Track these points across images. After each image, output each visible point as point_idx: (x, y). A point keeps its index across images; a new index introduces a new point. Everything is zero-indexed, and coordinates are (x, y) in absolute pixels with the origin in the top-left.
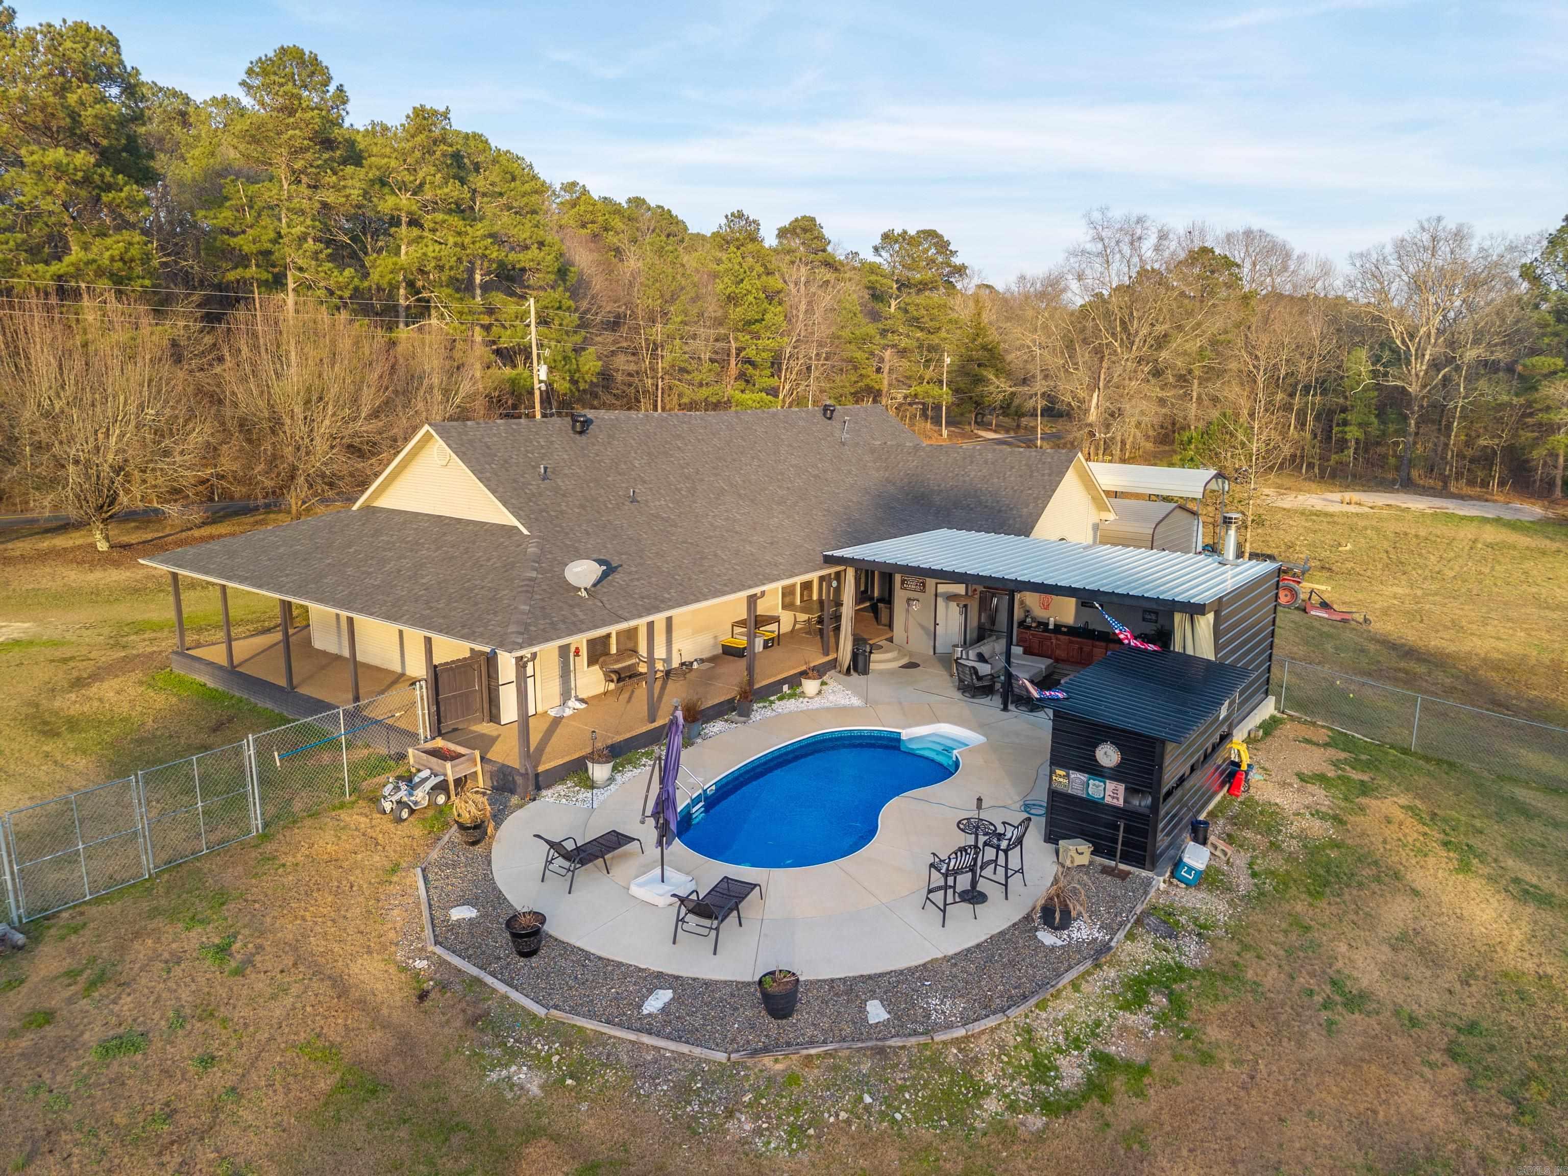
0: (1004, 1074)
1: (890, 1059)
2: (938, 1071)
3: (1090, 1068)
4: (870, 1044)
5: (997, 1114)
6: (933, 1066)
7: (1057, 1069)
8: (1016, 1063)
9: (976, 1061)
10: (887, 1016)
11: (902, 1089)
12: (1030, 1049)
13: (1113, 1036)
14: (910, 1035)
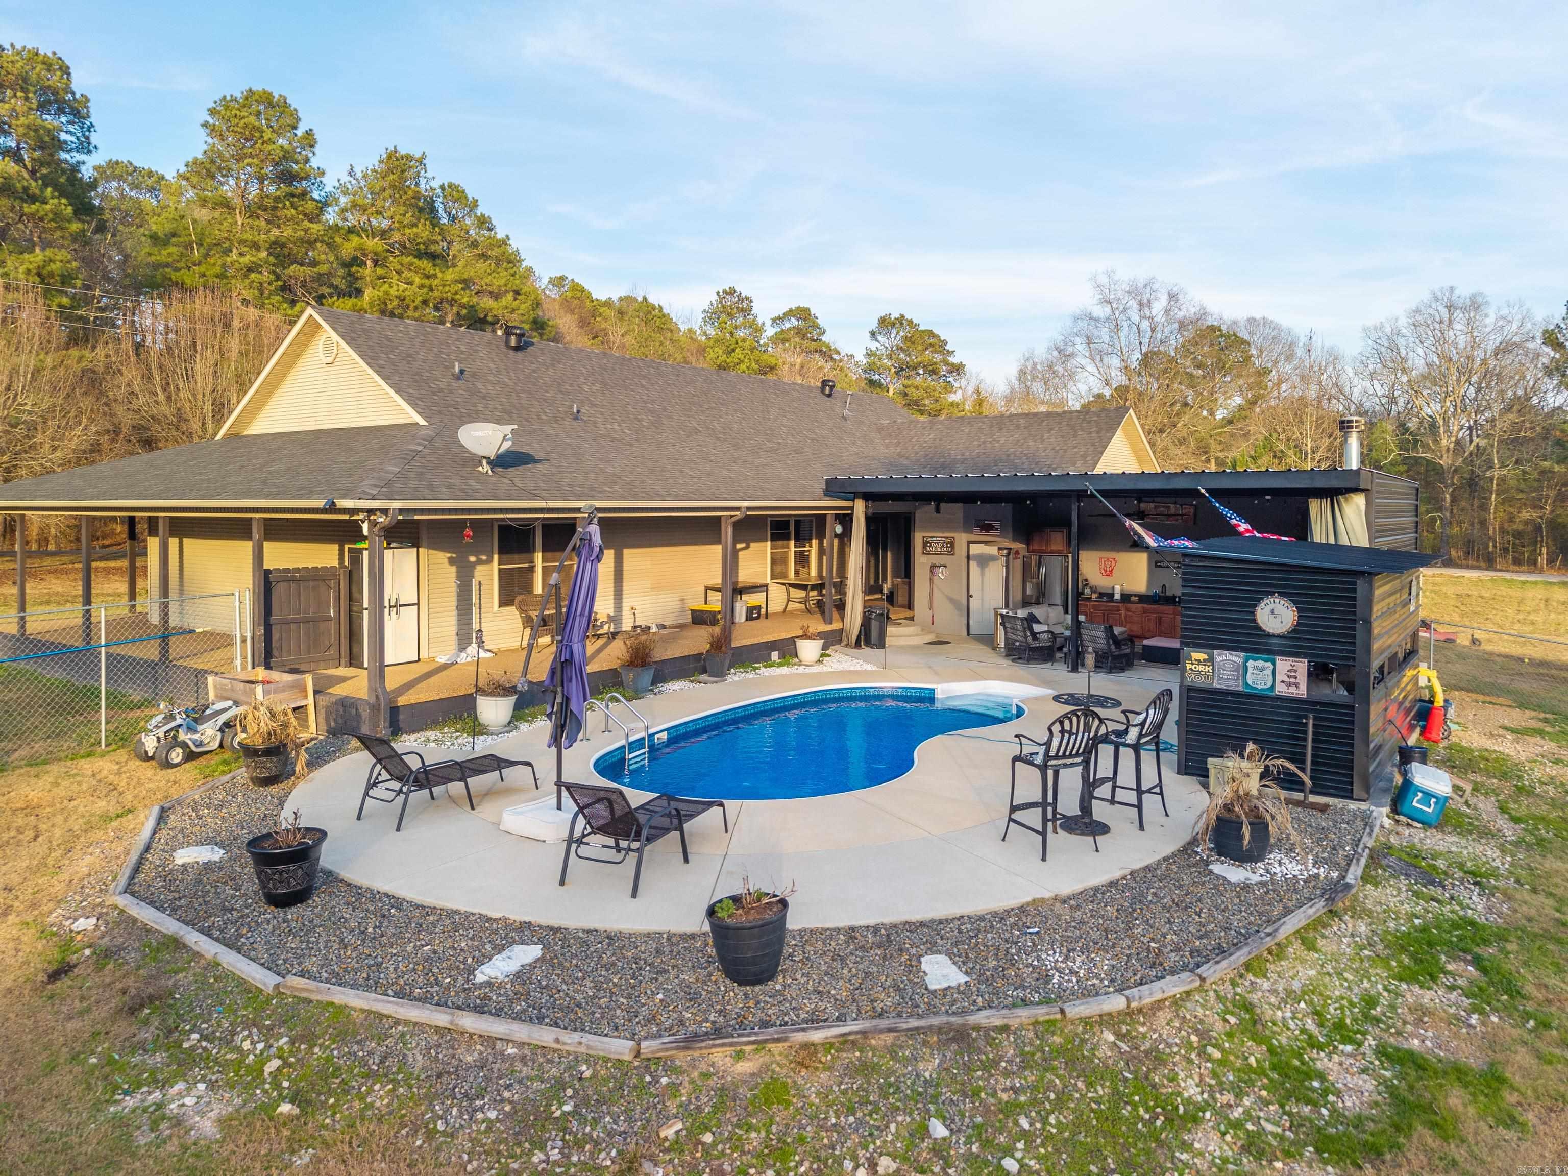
0: (1220, 1083)
1: (980, 1051)
2: (1083, 1074)
3: (1388, 1074)
4: (935, 1021)
5: (1225, 1161)
6: (1071, 1063)
7: (1322, 1077)
8: (1239, 1063)
9: (1157, 1058)
10: (963, 979)
11: (1011, 1110)
12: (1259, 1039)
13: (1405, 1023)
14: (1014, 1006)
